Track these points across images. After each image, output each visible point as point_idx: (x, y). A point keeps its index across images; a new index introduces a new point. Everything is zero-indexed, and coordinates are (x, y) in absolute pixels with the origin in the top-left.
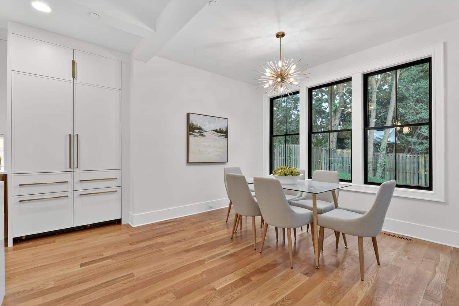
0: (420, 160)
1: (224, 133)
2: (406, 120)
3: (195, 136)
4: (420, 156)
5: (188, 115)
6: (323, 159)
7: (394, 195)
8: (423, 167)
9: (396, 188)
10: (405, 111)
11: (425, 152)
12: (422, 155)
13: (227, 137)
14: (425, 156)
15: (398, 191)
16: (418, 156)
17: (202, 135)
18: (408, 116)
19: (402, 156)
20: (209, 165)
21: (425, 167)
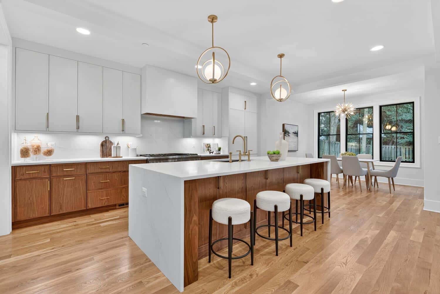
0: (402, 150)
1: (296, 134)
2: (391, 119)
3: (287, 136)
4: (402, 147)
5: (284, 125)
6: (326, 150)
7: (400, 166)
8: (404, 155)
9: (401, 163)
10: (390, 113)
11: (406, 144)
12: (403, 146)
13: (298, 136)
14: (406, 147)
15: (402, 164)
16: (401, 147)
17: (289, 136)
18: (393, 117)
19: (389, 147)
20: (291, 152)
21: (405, 155)
